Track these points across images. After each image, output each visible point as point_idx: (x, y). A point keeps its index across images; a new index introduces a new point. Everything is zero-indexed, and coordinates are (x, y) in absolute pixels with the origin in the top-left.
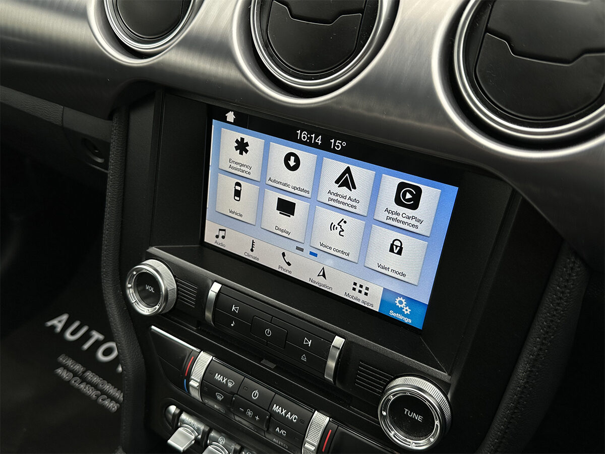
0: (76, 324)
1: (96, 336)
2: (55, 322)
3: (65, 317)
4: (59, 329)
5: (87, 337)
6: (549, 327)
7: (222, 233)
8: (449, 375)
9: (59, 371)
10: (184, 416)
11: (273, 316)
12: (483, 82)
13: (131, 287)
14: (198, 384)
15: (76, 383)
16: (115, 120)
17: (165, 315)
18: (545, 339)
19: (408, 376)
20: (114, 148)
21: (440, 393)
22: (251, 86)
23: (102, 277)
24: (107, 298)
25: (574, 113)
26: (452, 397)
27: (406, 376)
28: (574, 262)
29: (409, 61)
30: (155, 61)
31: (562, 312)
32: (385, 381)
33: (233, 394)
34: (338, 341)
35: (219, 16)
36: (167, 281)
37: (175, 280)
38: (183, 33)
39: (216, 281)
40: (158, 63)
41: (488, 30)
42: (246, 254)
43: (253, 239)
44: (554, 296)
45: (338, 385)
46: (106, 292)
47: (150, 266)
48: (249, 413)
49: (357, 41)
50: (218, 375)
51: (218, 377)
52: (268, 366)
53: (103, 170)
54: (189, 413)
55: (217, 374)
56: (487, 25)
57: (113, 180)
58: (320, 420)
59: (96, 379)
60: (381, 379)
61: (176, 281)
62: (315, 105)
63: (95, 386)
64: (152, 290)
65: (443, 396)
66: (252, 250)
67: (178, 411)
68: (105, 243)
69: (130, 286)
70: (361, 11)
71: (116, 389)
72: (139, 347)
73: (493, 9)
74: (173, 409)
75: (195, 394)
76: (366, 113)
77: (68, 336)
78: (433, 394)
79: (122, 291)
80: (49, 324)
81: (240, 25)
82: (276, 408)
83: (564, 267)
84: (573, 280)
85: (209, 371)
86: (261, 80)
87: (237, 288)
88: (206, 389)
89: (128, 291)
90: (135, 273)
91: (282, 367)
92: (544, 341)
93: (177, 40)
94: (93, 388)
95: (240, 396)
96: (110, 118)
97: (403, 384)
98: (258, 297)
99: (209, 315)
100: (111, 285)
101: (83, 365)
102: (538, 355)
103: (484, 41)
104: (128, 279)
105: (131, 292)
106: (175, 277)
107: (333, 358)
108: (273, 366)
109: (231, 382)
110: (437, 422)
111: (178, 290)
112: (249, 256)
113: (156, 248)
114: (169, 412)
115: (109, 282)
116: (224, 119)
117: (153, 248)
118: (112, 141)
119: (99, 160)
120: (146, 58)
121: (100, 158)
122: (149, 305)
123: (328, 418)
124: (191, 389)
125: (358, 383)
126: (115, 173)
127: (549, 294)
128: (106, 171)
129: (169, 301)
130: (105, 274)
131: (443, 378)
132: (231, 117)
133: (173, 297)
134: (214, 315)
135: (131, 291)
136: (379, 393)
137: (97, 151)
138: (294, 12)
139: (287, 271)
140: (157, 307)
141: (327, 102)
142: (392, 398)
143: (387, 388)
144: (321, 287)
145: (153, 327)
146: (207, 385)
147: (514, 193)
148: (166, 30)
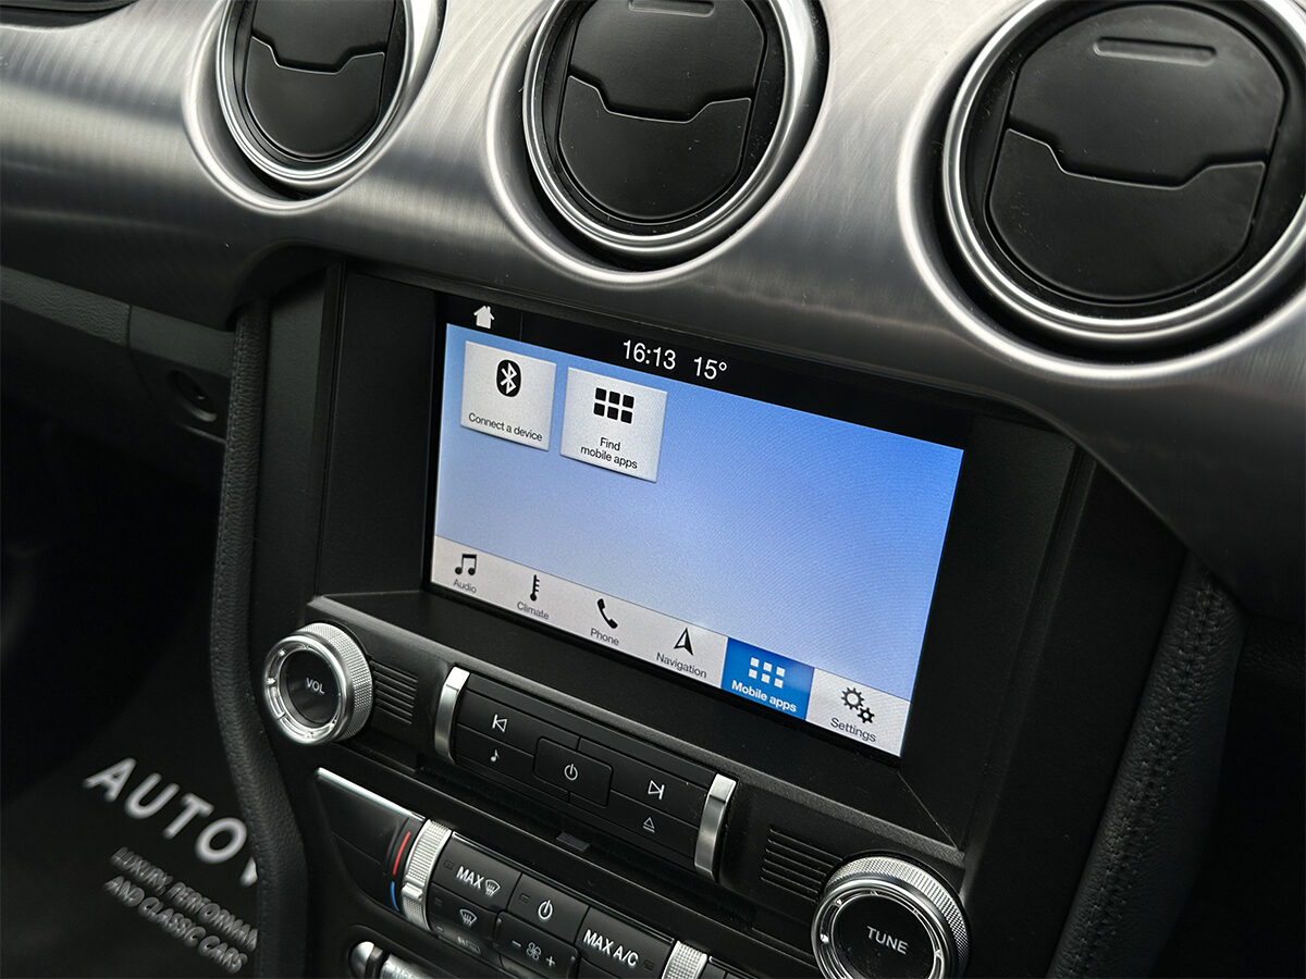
0: (153, 781)
1: (196, 806)
2: (105, 778)
3: (126, 767)
4: (113, 794)
5: (175, 808)
6: (1167, 736)
7: (469, 564)
8: (960, 850)
9: (115, 885)
10: (391, 965)
11: (581, 736)
12: (1004, 230)
13: (274, 685)
14: (421, 892)
15: (151, 910)
16: (241, 329)
17: (348, 743)
18: (1158, 762)
19: (874, 856)
20: (238, 388)
21: (943, 890)
22: (527, 250)
23: (212, 664)
24: (223, 709)
25: (1193, 286)
26: (970, 898)
27: (870, 856)
28: (1212, 598)
29: (851, 191)
30: (327, 203)
31: (1191, 705)
32: (824, 869)
33: (497, 910)
34: (722, 786)
35: (457, 109)
36: (352, 670)
37: (370, 666)
38: (383, 146)
39: (457, 665)
40: (331, 209)
41: (1009, 122)
42: (521, 606)
43: (535, 573)
44: (1174, 670)
45: (724, 883)
46: (220, 698)
47: (314, 637)
48: (534, 952)
49: (743, 153)
50: (464, 871)
51: (464, 875)
52: (571, 846)
53: (214, 438)
54: (404, 958)
55: (462, 869)
56: (1008, 112)
57: (237, 455)
58: (687, 959)
59: (195, 901)
60: (815, 866)
61: (372, 668)
62: (662, 285)
63: (194, 917)
64: (319, 689)
65: (949, 896)
66: (533, 597)
67: (378, 954)
68: (217, 591)
69: (271, 681)
70: (751, 93)
71: (239, 922)
72: (292, 816)
73: (1019, 81)
74: (367, 949)
75: (416, 914)
76: (765, 300)
77: (134, 807)
78: (928, 894)
79: (255, 695)
80: (93, 781)
81: (502, 127)
82: (591, 939)
83: (1192, 608)
84: (1212, 634)
85: (445, 862)
86: (547, 237)
87: (503, 678)
88: (438, 902)
89: (267, 692)
90: (282, 653)
91: (603, 847)
92: (1157, 768)
93: (371, 159)
94: (189, 920)
95: (511, 914)
96: (230, 325)
97: (864, 874)
98: (549, 696)
99: (442, 740)
100: (231, 682)
101: (167, 872)
102: (1147, 797)
103: (1004, 144)
104: (269, 666)
105: (274, 694)
106: (368, 658)
107: (711, 825)
108: (583, 846)
109: (492, 884)
110: (938, 953)
111: (375, 687)
112: (526, 609)
113: (329, 598)
114: (359, 957)
115: (226, 674)
116: (470, 323)
117: (322, 598)
118: (234, 374)
119: (206, 417)
120: (304, 199)
121: (209, 411)
122: (313, 722)
123: (704, 956)
124: (405, 903)
125: (766, 877)
126: (240, 440)
127: (1163, 665)
128: (220, 440)
129: (356, 711)
130: (217, 658)
131: (947, 858)
132: (484, 317)
133: (364, 702)
134: (453, 738)
135: (275, 691)
136: (812, 895)
137: (201, 398)
138: (613, 98)
139: (608, 639)
140: (331, 725)
141: (685, 278)
142: (841, 905)
143: (829, 884)
144: (683, 673)
145: (322, 771)
146: (442, 895)
147: (1080, 454)
148: (347, 141)
